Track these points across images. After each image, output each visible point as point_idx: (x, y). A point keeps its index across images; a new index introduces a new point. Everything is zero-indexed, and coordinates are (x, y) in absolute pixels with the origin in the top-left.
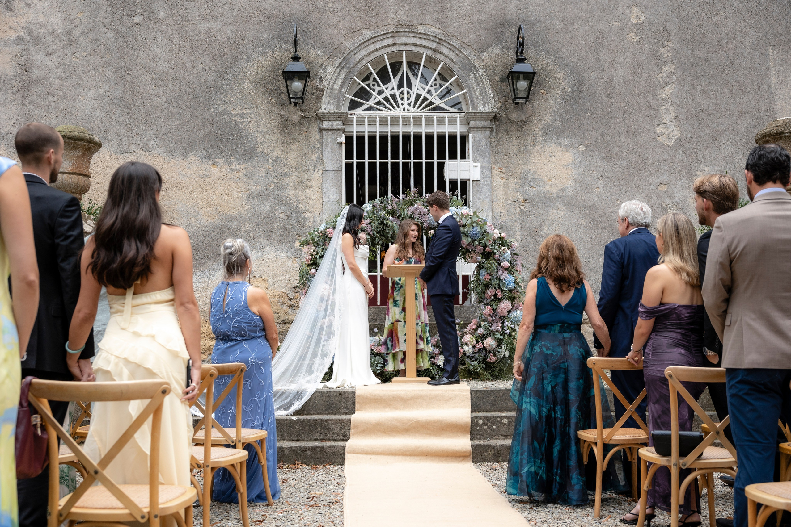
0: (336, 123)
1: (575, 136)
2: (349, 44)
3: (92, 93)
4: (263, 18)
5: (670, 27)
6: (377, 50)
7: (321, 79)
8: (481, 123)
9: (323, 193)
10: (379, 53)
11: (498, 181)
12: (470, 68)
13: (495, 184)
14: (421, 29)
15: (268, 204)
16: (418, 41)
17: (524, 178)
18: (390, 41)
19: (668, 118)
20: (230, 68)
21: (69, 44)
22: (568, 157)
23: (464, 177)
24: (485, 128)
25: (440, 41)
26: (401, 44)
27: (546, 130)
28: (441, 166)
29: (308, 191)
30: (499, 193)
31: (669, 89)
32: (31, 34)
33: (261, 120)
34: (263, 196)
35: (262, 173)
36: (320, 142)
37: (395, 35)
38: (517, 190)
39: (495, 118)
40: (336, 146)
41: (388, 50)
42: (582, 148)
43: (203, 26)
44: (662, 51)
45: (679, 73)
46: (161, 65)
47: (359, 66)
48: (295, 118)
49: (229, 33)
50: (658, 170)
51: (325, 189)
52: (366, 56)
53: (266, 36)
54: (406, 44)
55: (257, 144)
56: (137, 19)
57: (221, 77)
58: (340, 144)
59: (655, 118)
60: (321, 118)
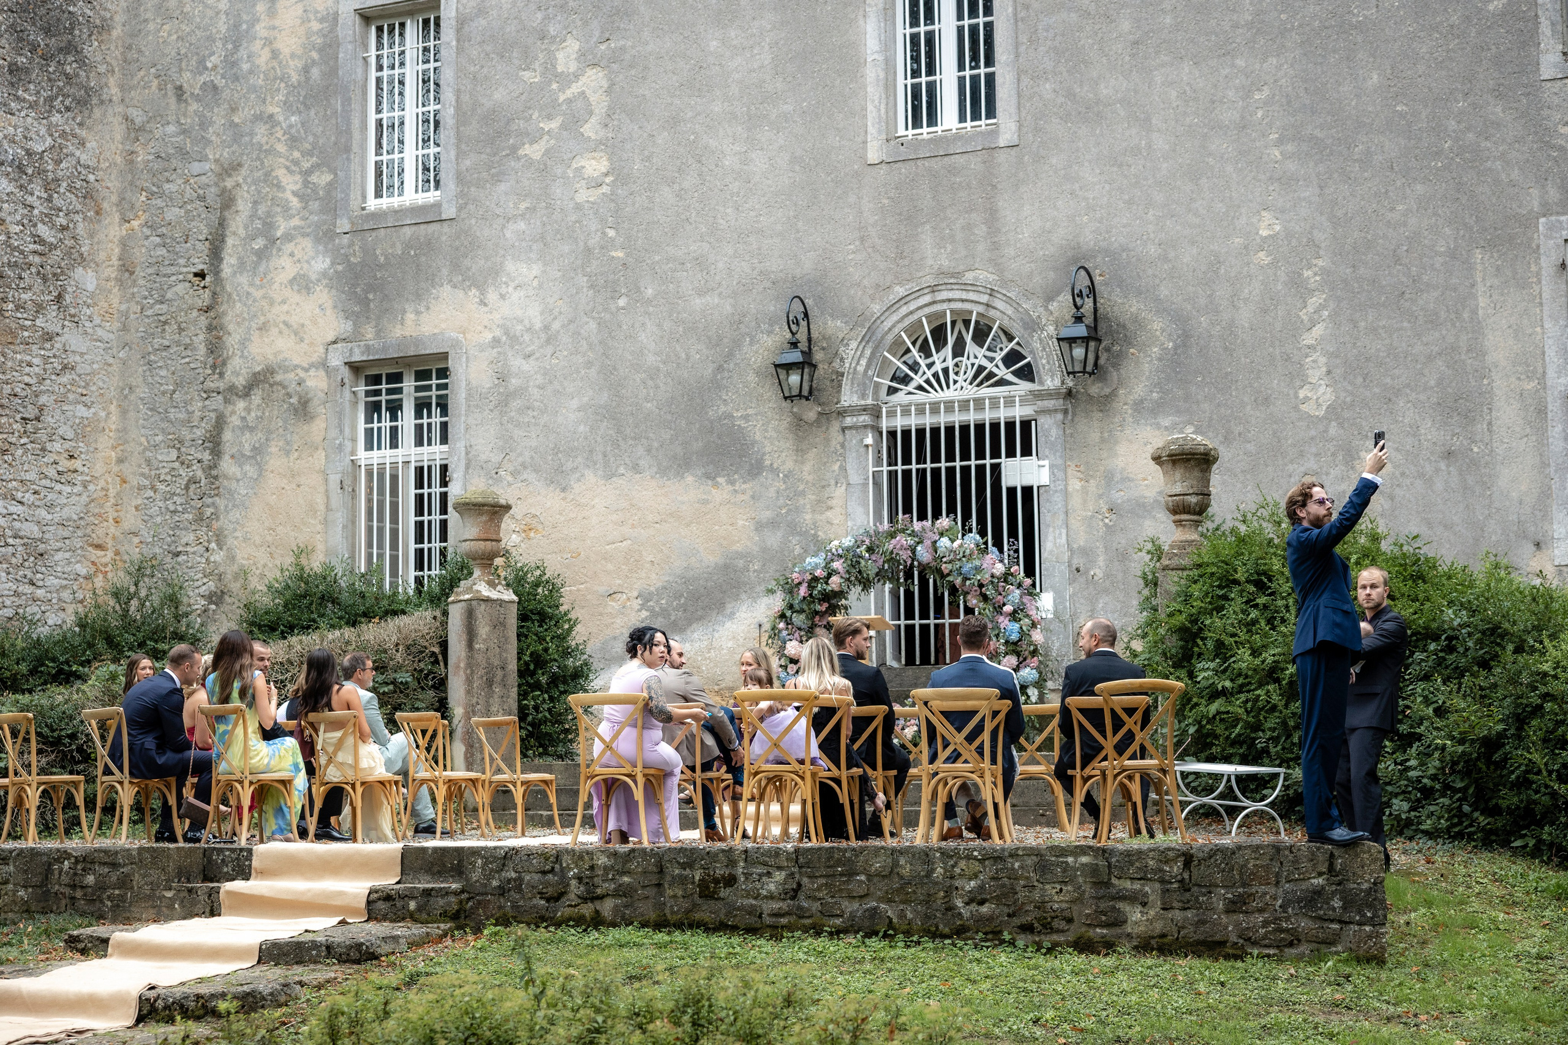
0: (862, 418)
1: (1179, 412)
2: (877, 308)
3: (575, 403)
4: (768, 284)
5: (1319, 236)
6: (911, 313)
7: (842, 360)
8: (1050, 404)
9: (847, 515)
10: (915, 317)
11: (1075, 485)
12: (1033, 326)
13: (1070, 489)
14: (969, 277)
15: (779, 534)
16: (964, 296)
17: (1109, 478)
18: (927, 299)
19: (1315, 375)
20: (730, 355)
21: (548, 341)
23: (1027, 482)
24: (1056, 411)
25: (992, 293)
26: (943, 301)
27: (1138, 406)
28: (996, 469)
29: (829, 514)
30: (1076, 501)
31: (1318, 330)
32: (507, 333)
33: (769, 422)
34: (773, 524)
35: (772, 492)
36: (843, 446)
37: (933, 289)
38: (1100, 496)
39: (1069, 394)
40: (862, 450)
41: (927, 310)
43: (698, 302)
44: (1307, 273)
45: (1332, 305)
46: (651, 359)
47: (890, 338)
48: (813, 415)
49: (728, 309)
50: (1301, 454)
51: (850, 510)
52: (898, 322)
53: (772, 308)
54: (950, 300)
55: (764, 454)
56: (622, 302)
57: (720, 369)
58: (867, 446)
59: (1297, 376)
60: (842, 413)
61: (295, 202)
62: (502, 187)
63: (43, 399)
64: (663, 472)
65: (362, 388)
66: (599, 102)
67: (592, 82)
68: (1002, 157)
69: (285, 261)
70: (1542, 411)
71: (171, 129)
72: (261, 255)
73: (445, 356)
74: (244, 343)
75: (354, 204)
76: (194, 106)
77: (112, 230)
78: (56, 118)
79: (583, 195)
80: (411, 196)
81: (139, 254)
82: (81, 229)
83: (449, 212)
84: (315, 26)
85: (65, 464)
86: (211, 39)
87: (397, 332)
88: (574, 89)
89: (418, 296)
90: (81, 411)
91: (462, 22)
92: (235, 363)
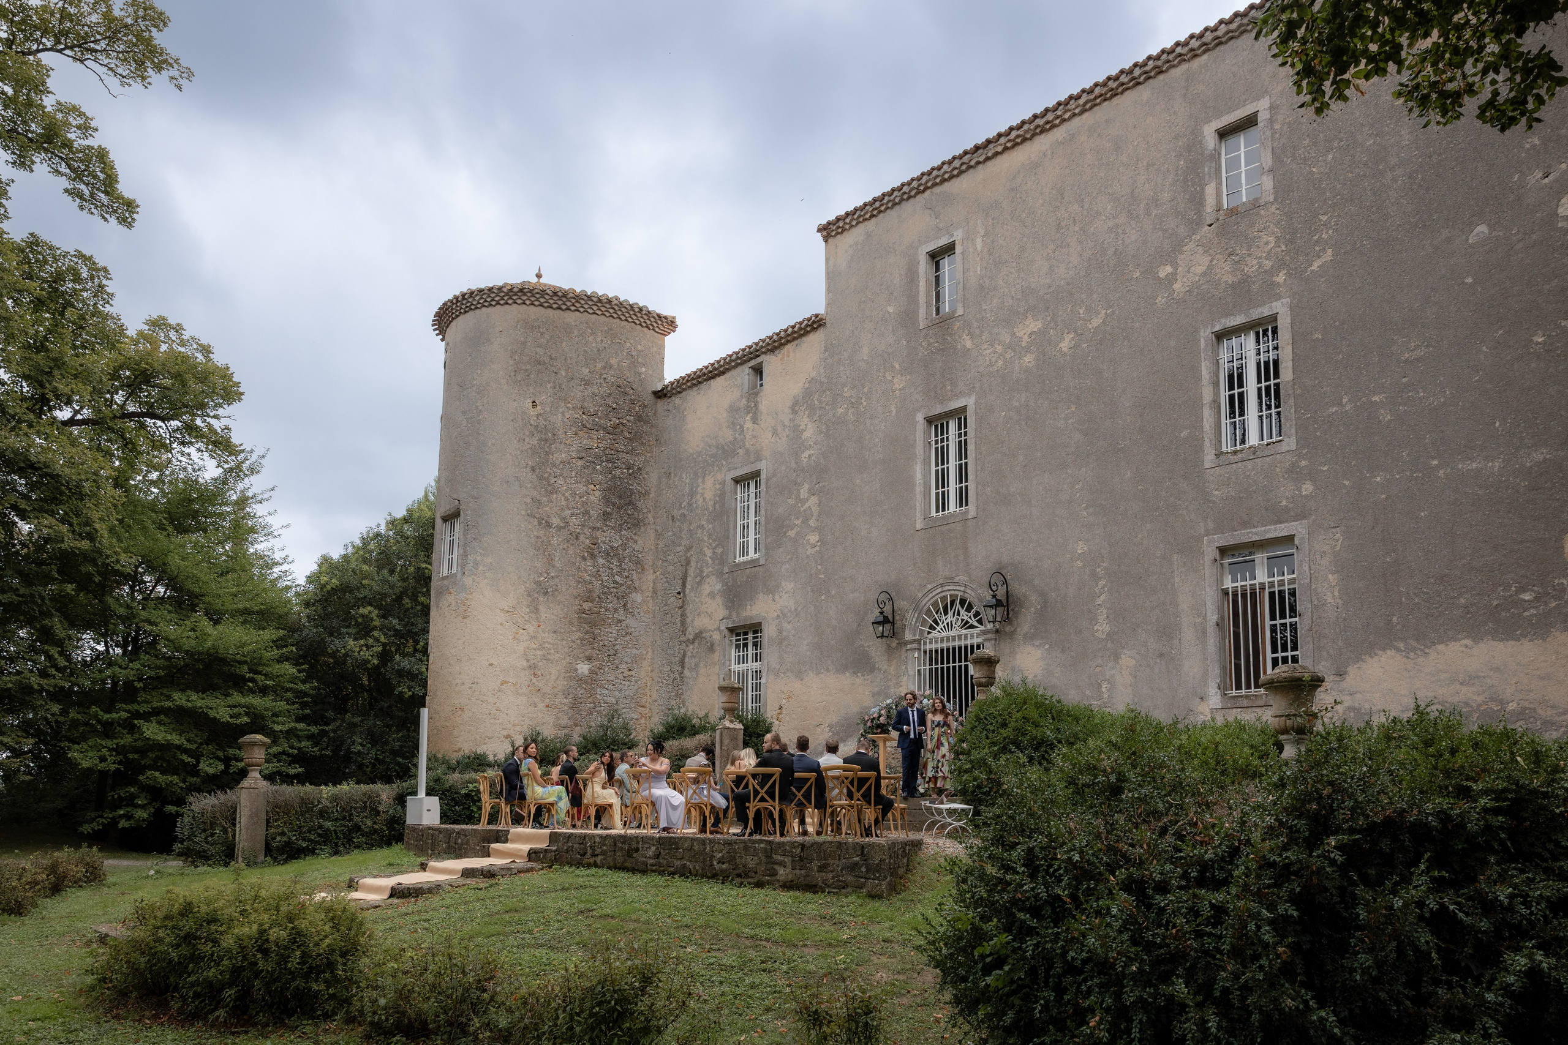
0: (915, 645)
1: (1042, 638)
2: (920, 595)
3: (806, 642)
4: (876, 587)
5: (1103, 552)
6: (933, 597)
7: (906, 619)
8: (989, 636)
10: (935, 599)
14: (957, 579)
16: (954, 588)
18: (940, 590)
19: (1102, 618)
21: (796, 616)
22: (1039, 653)
24: (992, 639)
25: (966, 586)
26: (946, 591)
27: (1026, 636)
31: (1103, 597)
32: (782, 613)
33: (877, 649)
34: (879, 693)
35: (878, 679)
36: (906, 658)
37: (942, 585)
39: (997, 631)
40: (918, 659)
41: (939, 595)
42: (1047, 646)
43: (851, 596)
44: (1098, 570)
46: (834, 622)
47: (925, 608)
48: (894, 645)
49: (862, 598)
50: (1095, 656)
52: (928, 601)
54: (949, 590)
55: (876, 662)
56: (823, 597)
57: (859, 625)
58: (919, 657)
59: (1094, 619)
60: (906, 643)
61: (710, 561)
62: (781, 550)
63: (617, 647)
64: (837, 671)
65: (734, 638)
66: (815, 510)
67: (814, 500)
68: (970, 523)
69: (706, 586)
70: (1204, 633)
71: (670, 533)
72: (699, 584)
73: (760, 624)
74: (692, 621)
75: (730, 560)
76: (678, 523)
77: (650, 577)
78: (624, 532)
79: (810, 551)
80: (752, 555)
81: (659, 586)
82: (635, 577)
83: (762, 562)
84: (718, 486)
85: (627, 673)
86: (683, 495)
87: (744, 614)
88: (807, 505)
89: (751, 599)
90: (635, 651)
91: (768, 480)
92: (690, 629)
